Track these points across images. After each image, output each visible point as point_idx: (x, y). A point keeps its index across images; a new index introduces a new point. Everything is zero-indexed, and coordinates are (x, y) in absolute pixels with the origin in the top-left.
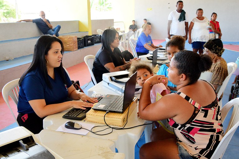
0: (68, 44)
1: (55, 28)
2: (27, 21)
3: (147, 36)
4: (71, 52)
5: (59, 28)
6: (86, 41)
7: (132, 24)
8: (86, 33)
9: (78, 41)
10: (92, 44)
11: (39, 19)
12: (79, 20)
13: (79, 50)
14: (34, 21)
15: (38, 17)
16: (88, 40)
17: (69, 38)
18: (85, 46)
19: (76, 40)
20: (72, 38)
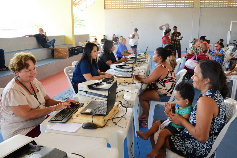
0: (62, 53)
1: (51, 41)
2: (30, 36)
3: (124, 46)
4: (65, 59)
5: (54, 41)
6: (74, 50)
7: (103, 38)
8: (72, 45)
9: (69, 51)
10: (77, 54)
11: (38, 34)
12: (65, 35)
13: (70, 58)
14: (35, 36)
15: (37, 32)
16: (75, 50)
17: (63, 49)
18: (73, 55)
19: (68, 50)
20: (65, 48)
